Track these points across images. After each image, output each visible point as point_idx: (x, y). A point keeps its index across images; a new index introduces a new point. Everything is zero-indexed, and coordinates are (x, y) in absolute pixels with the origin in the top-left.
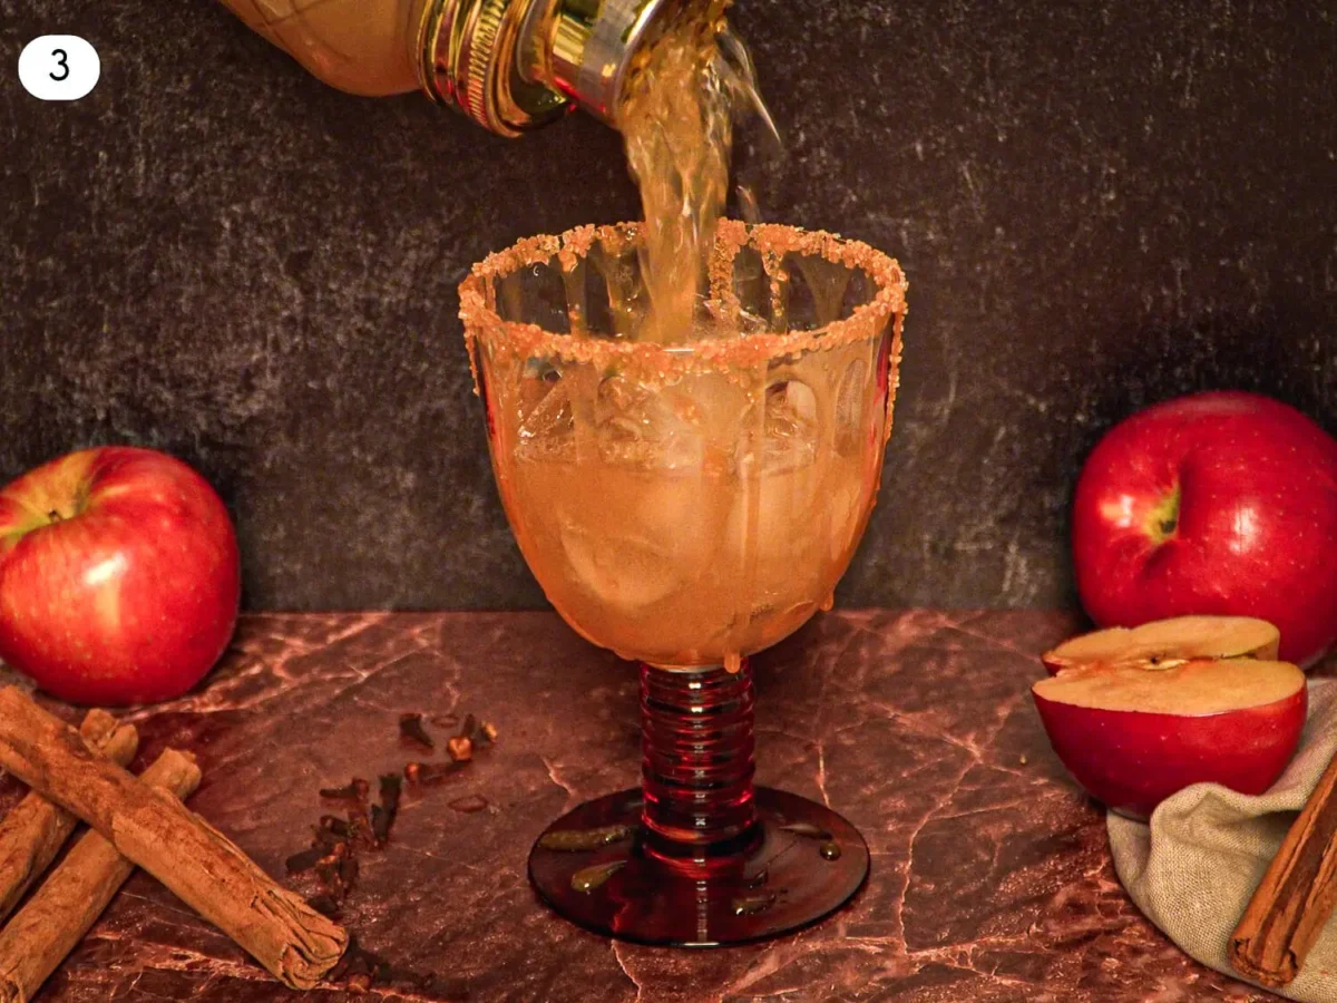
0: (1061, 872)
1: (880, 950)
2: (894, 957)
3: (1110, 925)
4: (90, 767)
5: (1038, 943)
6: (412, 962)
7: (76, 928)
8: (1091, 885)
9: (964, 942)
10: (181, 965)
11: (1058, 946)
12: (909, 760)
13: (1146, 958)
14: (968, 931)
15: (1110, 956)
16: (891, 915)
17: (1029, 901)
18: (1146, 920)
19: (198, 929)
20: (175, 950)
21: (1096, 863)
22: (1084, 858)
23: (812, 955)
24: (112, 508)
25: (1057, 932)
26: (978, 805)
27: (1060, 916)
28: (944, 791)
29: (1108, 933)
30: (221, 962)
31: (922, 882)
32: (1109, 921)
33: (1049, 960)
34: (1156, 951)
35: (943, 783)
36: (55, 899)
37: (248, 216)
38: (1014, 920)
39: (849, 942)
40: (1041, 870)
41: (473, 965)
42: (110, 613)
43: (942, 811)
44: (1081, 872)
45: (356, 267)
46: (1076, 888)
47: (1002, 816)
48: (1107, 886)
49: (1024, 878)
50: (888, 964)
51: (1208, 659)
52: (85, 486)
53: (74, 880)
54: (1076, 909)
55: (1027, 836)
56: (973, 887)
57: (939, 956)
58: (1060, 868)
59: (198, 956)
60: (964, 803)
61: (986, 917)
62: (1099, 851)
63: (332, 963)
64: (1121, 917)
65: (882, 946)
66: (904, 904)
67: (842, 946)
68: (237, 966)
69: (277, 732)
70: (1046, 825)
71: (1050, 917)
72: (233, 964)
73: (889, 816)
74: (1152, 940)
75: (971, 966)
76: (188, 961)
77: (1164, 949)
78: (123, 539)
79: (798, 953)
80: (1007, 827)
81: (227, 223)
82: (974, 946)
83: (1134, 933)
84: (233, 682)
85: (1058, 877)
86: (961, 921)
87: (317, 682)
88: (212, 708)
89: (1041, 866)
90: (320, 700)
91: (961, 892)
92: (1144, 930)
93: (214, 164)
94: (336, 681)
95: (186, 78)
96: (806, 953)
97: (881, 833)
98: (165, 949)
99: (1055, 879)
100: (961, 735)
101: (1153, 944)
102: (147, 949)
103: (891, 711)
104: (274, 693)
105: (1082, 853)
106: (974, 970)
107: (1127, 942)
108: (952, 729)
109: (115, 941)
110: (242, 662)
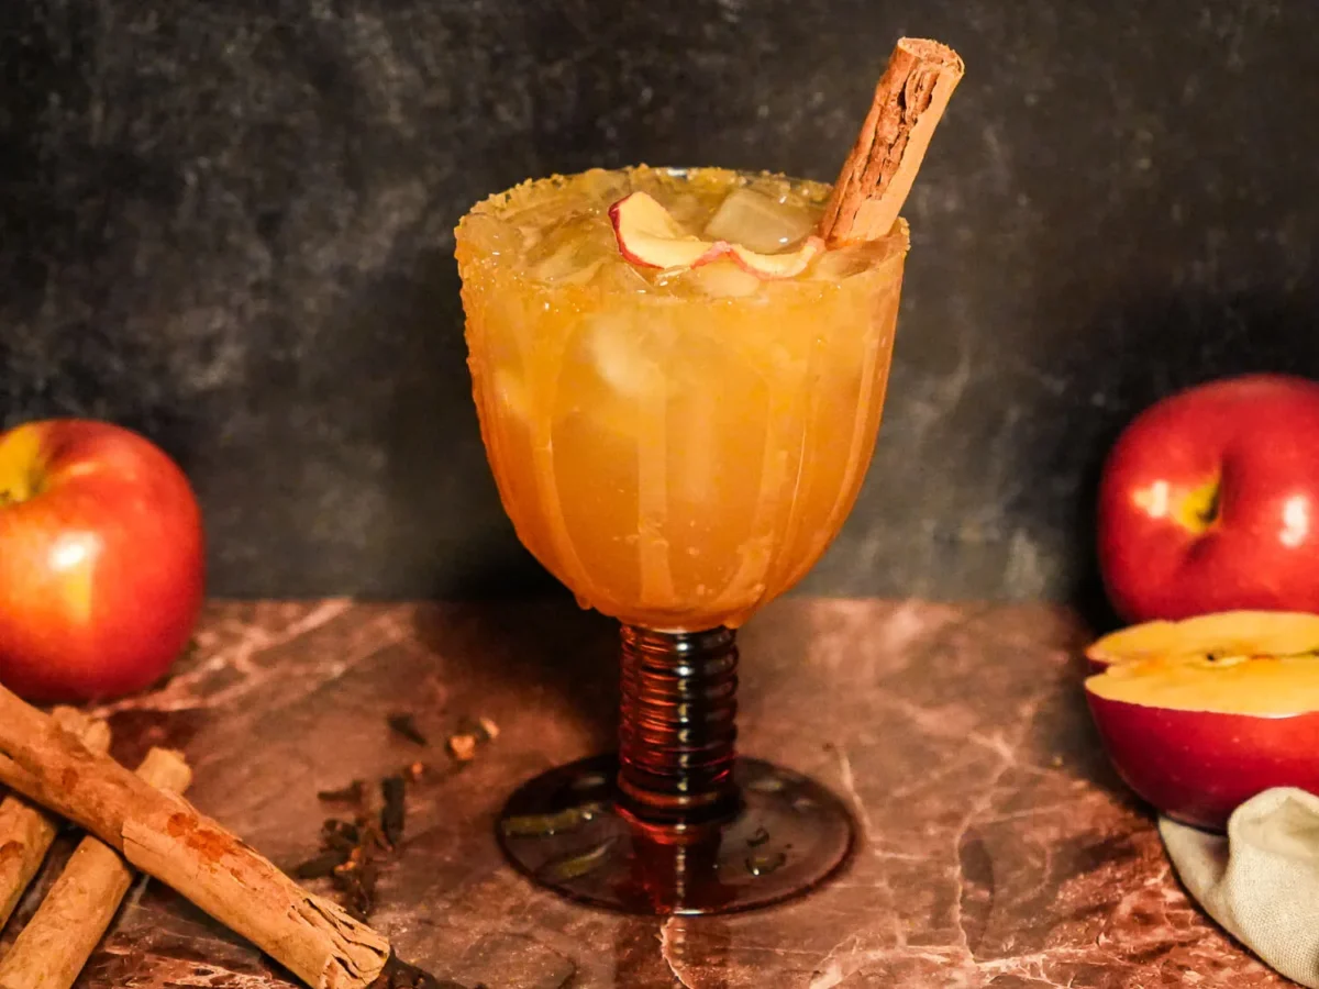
0: (1120, 880)
1: (945, 960)
2: (962, 968)
3: (1182, 936)
4: (92, 769)
5: (1110, 954)
6: (454, 974)
7: (89, 942)
8: (1154, 894)
9: (1032, 953)
10: (205, 981)
11: (1132, 958)
12: (936, 761)
13: (1227, 972)
14: (1034, 940)
15: (1189, 969)
16: (949, 923)
17: (1094, 910)
18: (1221, 931)
19: (216, 942)
20: (194, 965)
21: (1155, 872)
22: (1141, 865)
23: (875, 965)
24: (79, 487)
25: (1129, 943)
26: (1018, 808)
27: (1127, 926)
28: (979, 793)
29: (1183, 945)
30: (247, 977)
31: (976, 888)
32: (1181, 932)
33: (1125, 972)
34: (1238, 965)
35: (977, 785)
36: (64, 912)
37: (217, 171)
38: (1081, 930)
39: (911, 951)
40: (1099, 877)
41: (519, 977)
43: (982, 814)
44: (1143, 880)
46: (1140, 897)
47: (1047, 821)
48: (1173, 896)
49: (1083, 886)
50: (957, 974)
51: (1269, 657)
53: (81, 891)
54: (1144, 919)
55: (1077, 841)
56: (1031, 894)
57: (1008, 967)
58: (1119, 875)
59: (221, 971)
60: (1008, 805)
61: (1052, 925)
62: (1156, 859)
63: (374, 976)
64: (1193, 928)
65: (947, 955)
66: (962, 911)
67: (905, 955)
68: (266, 982)
70: (1095, 831)
71: (1119, 927)
72: (261, 979)
74: (1231, 953)
75: (1044, 977)
76: (211, 976)
77: (1246, 963)
78: (93, 522)
79: (862, 964)
80: (1053, 833)
81: (191, 178)
82: (1044, 956)
83: (1211, 945)
84: (195, 677)
85: (1118, 885)
86: (1024, 930)
87: (287, 677)
88: (177, 705)
89: (1098, 872)
90: (295, 696)
91: (1018, 900)
92: (1220, 942)
93: (181, 112)
94: (308, 676)
95: (153, 16)
96: (868, 963)
97: (924, 839)
98: (184, 964)
99: (1116, 888)
100: (989, 735)
101: (1233, 958)
102: (163, 964)
103: (909, 709)
104: (241, 689)
105: (1139, 860)
106: (1049, 981)
107: (1204, 954)
108: (976, 728)
109: (126, 956)
110: (199, 655)
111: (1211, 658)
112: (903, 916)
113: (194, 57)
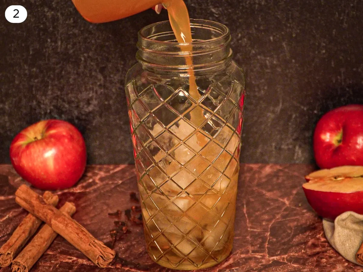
1: (261, 257)
2: (265, 259)
5: (304, 255)
6: (133, 260)
7: (42, 251)
8: (319, 239)
9: (284, 255)
10: (70, 261)
11: (310, 256)
12: (269, 205)
13: (333, 259)
14: (285, 251)
15: (323, 258)
16: (264, 247)
17: (302, 244)
18: (333, 249)
19: (75, 251)
20: (69, 257)
21: (320, 233)
22: (316, 232)
24: (51, 136)
25: (309, 252)
26: (288, 217)
27: (310, 248)
28: (278, 214)
29: (323, 252)
30: (81, 260)
31: (272, 238)
32: (323, 249)
33: (307, 259)
34: (336, 257)
35: (278, 211)
36: (36, 243)
37: (89, 57)
38: (298, 249)
39: (253, 255)
40: (305, 235)
42: (51, 165)
43: (278, 219)
44: (316, 236)
45: (118, 71)
46: (315, 240)
47: (294, 220)
48: (323, 239)
49: (300, 237)
50: (263, 261)
51: (350, 178)
52: (44, 130)
54: (314, 246)
55: (301, 226)
56: (286, 240)
57: (277, 259)
58: (310, 234)
59: (75, 258)
60: (284, 217)
61: (290, 248)
62: (320, 230)
63: (111, 260)
64: (327, 248)
66: (268, 244)
67: (251, 256)
68: (86, 261)
69: (97, 197)
70: (306, 223)
71: (307, 248)
72: (84, 260)
73: (263, 220)
74: (335, 254)
75: (286, 261)
76: (72, 260)
77: (339, 257)
78: (54, 145)
79: (239, 258)
80: (295, 223)
81: (83, 59)
82: (287, 256)
83: (330, 252)
84: (84, 184)
85: (309, 237)
86: (283, 249)
87: (107, 184)
88: (79, 191)
89: (305, 234)
90: (108, 189)
91: (283, 241)
92: (333, 252)
93: (79, 43)
94: (113, 184)
95: (72, 19)
96: (241, 258)
97: (261, 225)
98: (66, 257)
99: (309, 238)
100: (283, 198)
101: (335, 255)
102: (61, 256)
103: (264, 192)
104: (95, 187)
105: (316, 230)
106: (286, 262)
107: (328, 255)
108: (280, 197)
109: (52, 254)
110: (87, 178)
111: (336, 178)
112: (252, 246)
113: (82, 29)
